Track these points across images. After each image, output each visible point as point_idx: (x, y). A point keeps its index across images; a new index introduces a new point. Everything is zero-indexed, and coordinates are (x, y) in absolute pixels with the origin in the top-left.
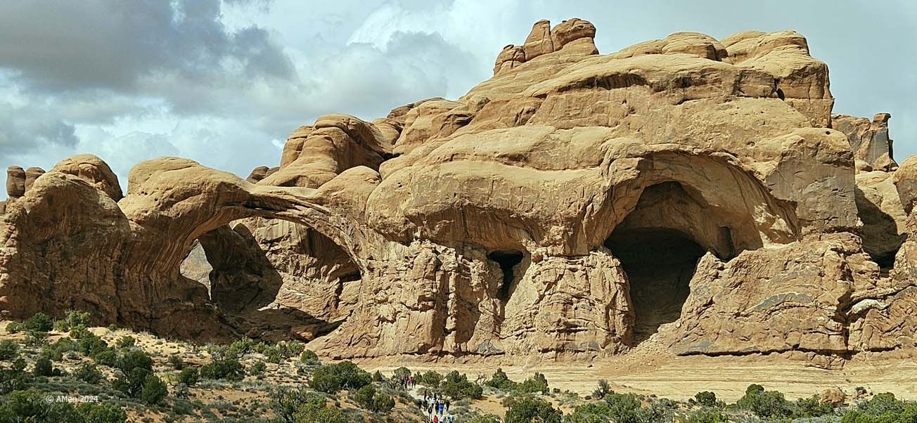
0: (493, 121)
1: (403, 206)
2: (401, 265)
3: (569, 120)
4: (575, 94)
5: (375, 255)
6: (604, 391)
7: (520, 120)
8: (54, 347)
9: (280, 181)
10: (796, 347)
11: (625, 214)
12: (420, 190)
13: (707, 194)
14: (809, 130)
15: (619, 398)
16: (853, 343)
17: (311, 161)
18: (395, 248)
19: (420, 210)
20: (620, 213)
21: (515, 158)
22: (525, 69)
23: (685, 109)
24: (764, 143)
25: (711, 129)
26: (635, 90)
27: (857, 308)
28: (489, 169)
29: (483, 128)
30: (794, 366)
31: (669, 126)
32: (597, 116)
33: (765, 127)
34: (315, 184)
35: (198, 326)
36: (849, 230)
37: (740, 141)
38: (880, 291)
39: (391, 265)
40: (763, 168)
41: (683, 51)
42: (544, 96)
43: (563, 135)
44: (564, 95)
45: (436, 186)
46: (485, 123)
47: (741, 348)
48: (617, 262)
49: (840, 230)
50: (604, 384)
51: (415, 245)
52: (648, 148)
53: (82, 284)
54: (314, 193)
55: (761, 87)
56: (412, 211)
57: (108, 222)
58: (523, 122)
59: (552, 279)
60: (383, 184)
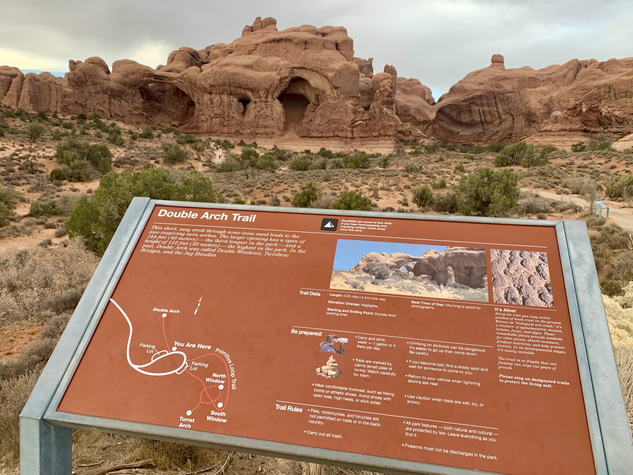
0: (241, 52)
1: (209, 81)
2: (209, 102)
3: (267, 53)
4: (269, 45)
5: (200, 98)
6: (275, 148)
7: (250, 53)
8: (87, 125)
9: (166, 70)
10: (337, 136)
11: (284, 87)
12: (215, 76)
13: (311, 82)
14: (346, 62)
15: (279, 150)
16: (355, 135)
17: (177, 63)
18: (207, 97)
19: (215, 83)
20: (282, 87)
21: (248, 66)
22: (252, 34)
23: (305, 52)
24: (331, 66)
25: (314, 60)
26: (289, 44)
27: (357, 123)
28: (239, 70)
31: (300, 58)
32: (276, 53)
33: (332, 60)
34: (178, 72)
36: (356, 97)
37: (323, 64)
38: (364, 118)
39: (206, 102)
40: (330, 75)
41: (306, 31)
42: (258, 44)
43: (264, 59)
44: (265, 45)
45: (221, 75)
46: (238, 53)
47: (320, 135)
48: (281, 105)
49: (353, 97)
50: (275, 146)
51: (213, 95)
52: (292, 65)
53: (97, 104)
54: (178, 75)
55: (331, 46)
56: (212, 83)
57: (105, 82)
58: (250, 54)
59: (260, 109)
60: (203, 73)
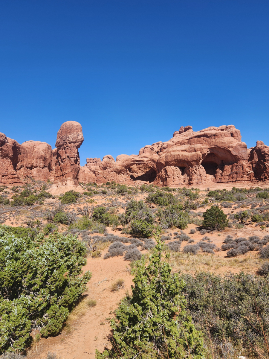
1: (164, 160)
3: (194, 143)
4: (194, 139)
5: (159, 169)
7: (184, 144)
10: (238, 180)
11: (204, 159)
13: (219, 155)
14: (238, 142)
18: (163, 168)
19: (167, 161)
21: (184, 151)
23: (215, 140)
25: (220, 143)
26: (205, 137)
27: (249, 173)
28: (179, 153)
29: (177, 146)
30: (238, 184)
31: (212, 143)
32: (199, 142)
33: (230, 142)
35: (129, 183)
37: (226, 145)
40: (230, 149)
41: (213, 130)
42: (188, 139)
43: (192, 146)
45: (170, 156)
48: (204, 167)
49: (245, 159)
51: (167, 167)
52: (208, 147)
54: (147, 159)
55: (228, 135)
57: (115, 166)
60: (160, 157)
